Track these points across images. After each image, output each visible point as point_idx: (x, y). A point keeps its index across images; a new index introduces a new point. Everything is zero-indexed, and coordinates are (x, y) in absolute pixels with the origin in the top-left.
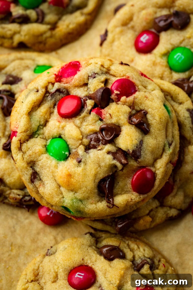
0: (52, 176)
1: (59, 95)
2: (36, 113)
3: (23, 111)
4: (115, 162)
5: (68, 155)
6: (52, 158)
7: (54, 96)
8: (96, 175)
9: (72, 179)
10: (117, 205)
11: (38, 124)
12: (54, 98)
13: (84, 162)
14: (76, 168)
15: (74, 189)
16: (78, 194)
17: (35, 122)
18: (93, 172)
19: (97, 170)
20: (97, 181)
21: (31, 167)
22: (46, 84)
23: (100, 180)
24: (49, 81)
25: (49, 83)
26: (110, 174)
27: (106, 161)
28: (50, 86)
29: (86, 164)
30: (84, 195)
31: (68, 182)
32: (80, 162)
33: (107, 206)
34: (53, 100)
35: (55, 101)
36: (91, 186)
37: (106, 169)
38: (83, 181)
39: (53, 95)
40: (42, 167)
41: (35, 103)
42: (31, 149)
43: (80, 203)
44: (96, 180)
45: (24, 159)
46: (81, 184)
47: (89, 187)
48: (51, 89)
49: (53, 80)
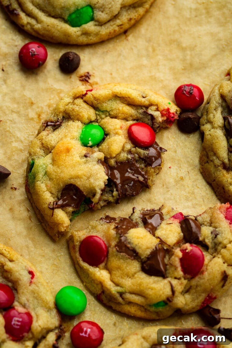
0: (61, 137)
1: (149, 120)
2: (119, 103)
3: (115, 89)
4: (99, 192)
5: (89, 145)
6: (80, 131)
7: (145, 115)
8: (78, 177)
9: (64, 155)
10: (54, 213)
11: (108, 109)
12: (143, 116)
13: (87, 160)
14: (78, 155)
15: (55, 160)
16: (52, 167)
17: (109, 105)
18: (80, 173)
19: (83, 177)
20: (72, 181)
21: (63, 117)
22: (155, 103)
23: (74, 184)
24: (158, 105)
25: (157, 105)
26: (84, 193)
27: (96, 183)
28: (154, 108)
29: (85, 163)
30: (53, 173)
31: (61, 152)
32: (86, 156)
33: (50, 203)
34: (141, 116)
35: (141, 118)
36: (64, 176)
37: (88, 185)
38: (67, 166)
39: (146, 113)
40: (67, 126)
41: (129, 97)
42: (81, 107)
43: (43, 173)
44: (72, 179)
45: (67, 105)
46: (63, 165)
47: (62, 175)
48: (151, 110)
49: (161, 108)
